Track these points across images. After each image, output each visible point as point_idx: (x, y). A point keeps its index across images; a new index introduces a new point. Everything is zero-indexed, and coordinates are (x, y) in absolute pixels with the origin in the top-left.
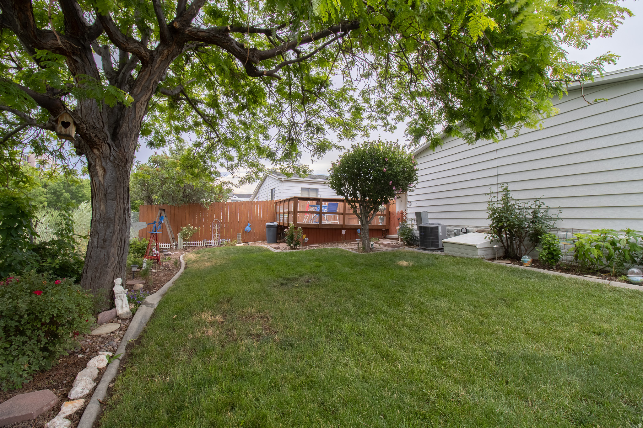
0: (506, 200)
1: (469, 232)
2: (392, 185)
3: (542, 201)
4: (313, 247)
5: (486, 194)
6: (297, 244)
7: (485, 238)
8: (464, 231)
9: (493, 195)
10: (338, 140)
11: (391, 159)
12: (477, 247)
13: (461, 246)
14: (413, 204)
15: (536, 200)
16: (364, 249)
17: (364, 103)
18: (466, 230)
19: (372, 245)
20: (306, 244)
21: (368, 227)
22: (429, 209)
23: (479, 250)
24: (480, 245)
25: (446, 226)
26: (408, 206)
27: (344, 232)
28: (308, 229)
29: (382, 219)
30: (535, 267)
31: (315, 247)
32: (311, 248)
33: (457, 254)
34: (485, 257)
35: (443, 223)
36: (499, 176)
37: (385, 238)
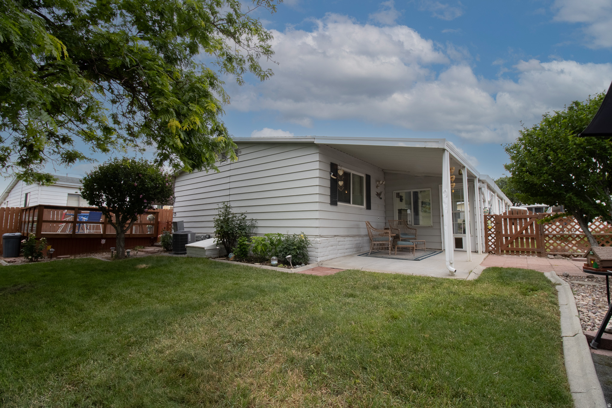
0: (227, 213)
1: (211, 238)
2: (144, 197)
3: (245, 215)
4: (61, 258)
5: (215, 209)
6: (40, 255)
7: (214, 242)
8: (208, 237)
9: (220, 210)
10: (91, 152)
11: (144, 175)
12: (205, 249)
13: (196, 249)
14: (178, 215)
15: (242, 214)
16: (117, 257)
17: (114, 123)
18: (209, 236)
19: (128, 252)
20: (51, 256)
21: (123, 236)
22: (185, 220)
23: (206, 251)
24: (208, 247)
25: (195, 233)
26: (174, 216)
27: (103, 241)
28: (53, 240)
29: (150, 228)
30: (238, 261)
31: (62, 258)
32: (58, 259)
33: (194, 256)
34: (212, 256)
35: (194, 231)
36: (231, 196)
37: (153, 245)
